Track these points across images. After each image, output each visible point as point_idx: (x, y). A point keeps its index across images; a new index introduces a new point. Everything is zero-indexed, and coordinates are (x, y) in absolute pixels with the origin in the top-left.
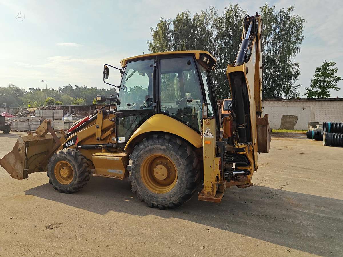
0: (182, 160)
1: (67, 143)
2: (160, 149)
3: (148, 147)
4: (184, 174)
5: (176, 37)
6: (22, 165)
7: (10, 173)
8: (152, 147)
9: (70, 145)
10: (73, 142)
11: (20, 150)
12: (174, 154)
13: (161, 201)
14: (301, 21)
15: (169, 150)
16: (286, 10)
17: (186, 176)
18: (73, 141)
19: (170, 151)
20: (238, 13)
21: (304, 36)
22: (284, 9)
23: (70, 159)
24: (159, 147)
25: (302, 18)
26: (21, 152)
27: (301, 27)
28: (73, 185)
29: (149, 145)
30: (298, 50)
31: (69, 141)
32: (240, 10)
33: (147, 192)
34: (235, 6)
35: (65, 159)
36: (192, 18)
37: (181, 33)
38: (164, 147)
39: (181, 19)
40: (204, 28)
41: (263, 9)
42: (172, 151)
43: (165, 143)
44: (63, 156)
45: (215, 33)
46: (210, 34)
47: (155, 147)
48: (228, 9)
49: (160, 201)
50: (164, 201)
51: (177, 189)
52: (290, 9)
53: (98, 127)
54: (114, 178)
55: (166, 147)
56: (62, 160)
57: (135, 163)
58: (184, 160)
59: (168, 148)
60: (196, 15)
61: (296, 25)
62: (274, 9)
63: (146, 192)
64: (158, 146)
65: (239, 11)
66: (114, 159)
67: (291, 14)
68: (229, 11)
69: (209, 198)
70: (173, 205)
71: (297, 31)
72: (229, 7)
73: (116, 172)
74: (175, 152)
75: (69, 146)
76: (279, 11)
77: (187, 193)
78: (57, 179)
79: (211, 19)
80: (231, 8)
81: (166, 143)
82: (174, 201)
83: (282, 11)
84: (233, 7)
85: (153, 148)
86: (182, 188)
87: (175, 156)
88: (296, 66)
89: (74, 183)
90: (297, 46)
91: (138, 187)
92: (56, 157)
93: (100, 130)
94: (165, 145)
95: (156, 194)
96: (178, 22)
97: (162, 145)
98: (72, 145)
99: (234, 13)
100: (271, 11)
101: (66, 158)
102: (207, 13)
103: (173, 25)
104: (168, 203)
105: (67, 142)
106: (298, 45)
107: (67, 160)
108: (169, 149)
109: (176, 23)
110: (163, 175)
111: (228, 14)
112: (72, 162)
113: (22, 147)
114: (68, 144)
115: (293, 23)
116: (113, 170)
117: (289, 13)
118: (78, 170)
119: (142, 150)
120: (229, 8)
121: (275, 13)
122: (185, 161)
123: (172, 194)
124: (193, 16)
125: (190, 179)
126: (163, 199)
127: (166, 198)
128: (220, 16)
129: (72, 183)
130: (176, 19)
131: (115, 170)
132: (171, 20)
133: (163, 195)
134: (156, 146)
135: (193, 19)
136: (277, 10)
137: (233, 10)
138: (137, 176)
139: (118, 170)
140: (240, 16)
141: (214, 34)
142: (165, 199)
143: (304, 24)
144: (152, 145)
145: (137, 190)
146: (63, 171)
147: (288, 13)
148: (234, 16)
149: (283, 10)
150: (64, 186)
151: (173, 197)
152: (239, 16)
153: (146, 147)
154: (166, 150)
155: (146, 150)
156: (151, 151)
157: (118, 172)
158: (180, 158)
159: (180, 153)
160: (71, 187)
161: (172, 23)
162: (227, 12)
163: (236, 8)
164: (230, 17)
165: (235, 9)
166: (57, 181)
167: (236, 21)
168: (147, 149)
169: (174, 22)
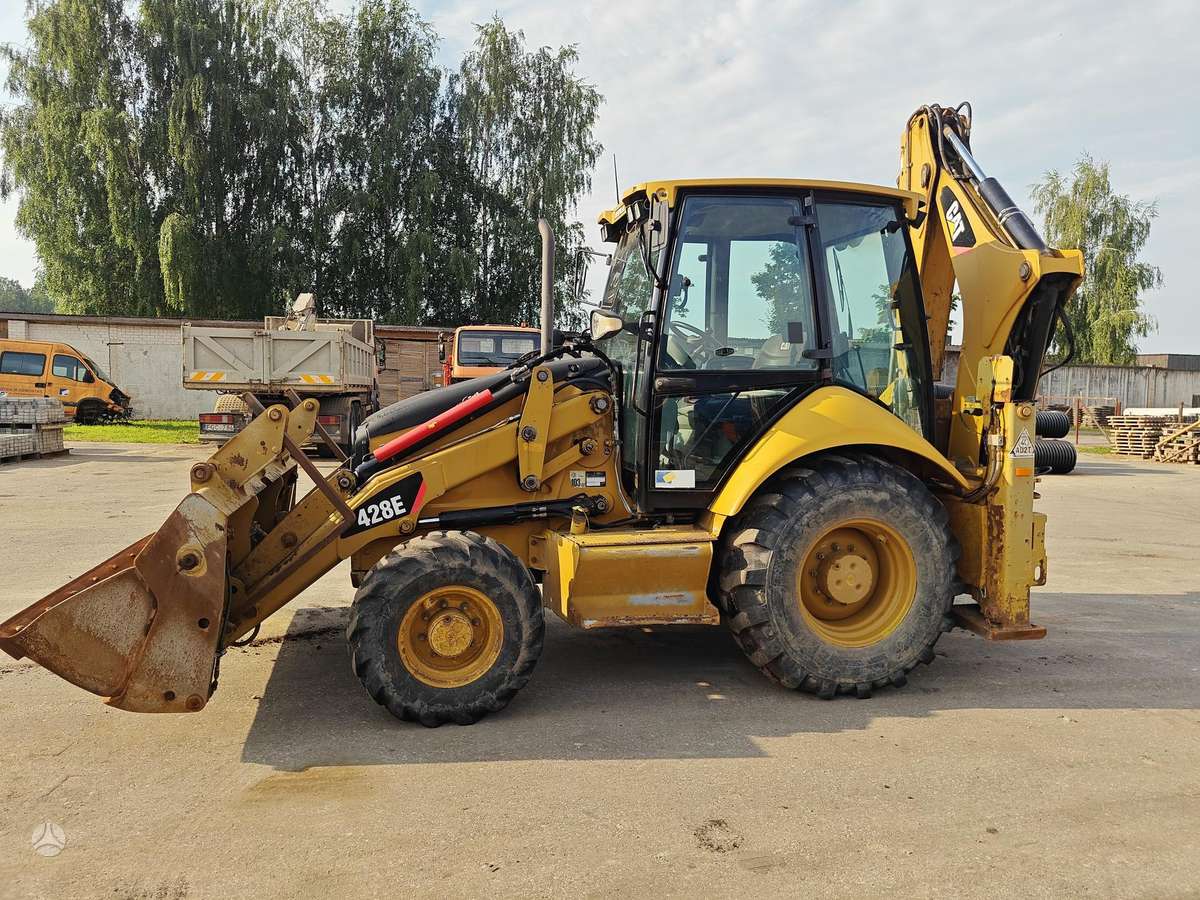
0: (936, 530)
1: (362, 512)
2: (869, 502)
3: (831, 497)
4: (942, 574)
6: (208, 637)
7: (102, 688)
8: (842, 497)
9: (380, 515)
10: (401, 504)
11: (190, 562)
12: (914, 513)
13: (869, 670)
14: (594, 99)
15: (898, 503)
16: (554, 54)
17: (945, 576)
18: (399, 497)
19: (903, 507)
21: (601, 146)
22: (549, 48)
23: (492, 575)
25: (597, 91)
26: (201, 571)
27: (590, 116)
28: (501, 681)
29: (834, 492)
30: (586, 185)
31: (376, 499)
33: (820, 649)
35: (465, 577)
38: (884, 495)
41: (486, 33)
42: (907, 507)
43: (886, 483)
44: (455, 563)
47: (853, 499)
49: (867, 672)
50: (879, 669)
51: (919, 623)
52: (564, 54)
53: (530, 436)
54: (679, 621)
55: (890, 494)
56: (449, 584)
57: (781, 557)
58: (941, 529)
59: (895, 497)
61: (580, 107)
62: (521, 43)
63: (819, 652)
64: (863, 494)
65: (408, 17)
66: (679, 552)
67: (569, 69)
68: (372, 8)
69: (1020, 630)
71: (581, 126)
73: (667, 602)
74: (915, 506)
75: (375, 520)
76: (536, 52)
78: (412, 672)
81: (889, 480)
83: (544, 56)
85: (849, 501)
86: (933, 617)
87: (917, 519)
88: (577, 235)
89: (509, 671)
90: (584, 173)
91: (791, 637)
92: (414, 574)
93: (539, 447)
94: (884, 489)
95: (850, 652)
97: (876, 490)
98: (391, 515)
99: (389, 20)
100: (510, 45)
101: (473, 573)
104: (891, 670)
105: (365, 505)
106: (587, 171)
107: (477, 581)
108: (900, 500)
110: (858, 587)
111: (367, 17)
112: (500, 585)
113: (209, 549)
114: (370, 516)
115: (572, 101)
116: (652, 596)
117: (562, 67)
118: (529, 614)
119: (808, 510)
121: (525, 55)
123: (902, 640)
125: (955, 585)
126: (876, 662)
127: (883, 657)
129: (498, 671)
131: (659, 594)
133: (872, 649)
134: (856, 493)
136: (528, 49)
138: (786, 603)
139: (673, 594)
142: (883, 661)
143: (600, 110)
144: (844, 490)
145: (789, 651)
146: (446, 630)
147: (559, 64)
148: (390, 30)
149: (546, 50)
150: (449, 696)
151: (907, 648)
153: (823, 499)
154: (890, 503)
155: (822, 509)
156: (837, 509)
157: (674, 602)
158: (931, 526)
159: (929, 510)
160: (491, 691)
162: (366, 10)
164: (375, 30)
165: (392, 6)
166: (412, 677)
168: (826, 506)
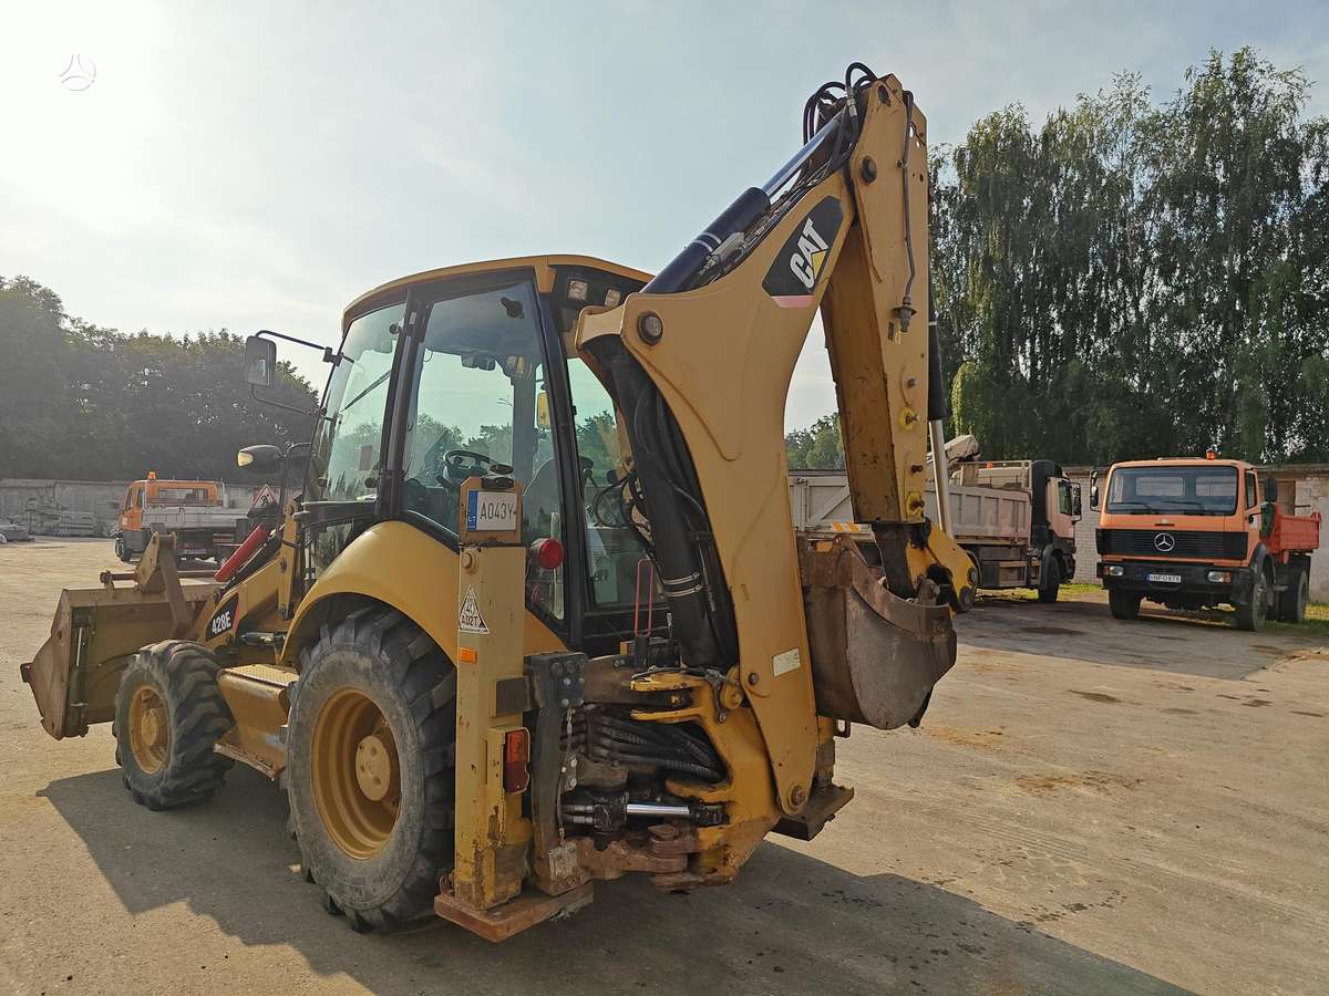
0: (412, 724)
1: (214, 622)
2: (356, 669)
5: (966, 213)
7: (42, 711)
9: (220, 626)
10: (229, 619)
11: (61, 635)
12: (391, 693)
13: (351, 892)
15: (378, 675)
18: (229, 613)
19: (382, 681)
20: (1251, 87)
24: (354, 661)
28: (163, 779)
31: (220, 612)
32: (1262, 72)
34: (1238, 58)
36: (1036, 130)
37: (983, 193)
38: (367, 663)
39: (987, 141)
40: (1094, 165)
42: (385, 683)
43: (372, 646)
45: (1143, 179)
46: (1120, 186)
47: (343, 661)
48: (1204, 75)
50: (358, 895)
51: (394, 851)
53: (284, 568)
55: (373, 661)
58: (418, 723)
59: (377, 667)
60: (1056, 116)
64: (352, 656)
65: (1257, 75)
66: (264, 694)
68: (1206, 82)
70: (382, 917)
72: (1208, 63)
74: (393, 686)
75: (219, 630)
77: (421, 871)
78: (134, 751)
79: (1121, 125)
80: (1218, 67)
81: (375, 643)
82: (383, 901)
84: (1227, 65)
85: (340, 664)
86: (406, 848)
87: (394, 702)
89: (166, 772)
93: (288, 577)
94: (369, 653)
96: (974, 153)
97: (361, 654)
98: (225, 628)
102: (1103, 103)
103: (954, 169)
104: (369, 903)
105: (215, 617)
108: (380, 672)
109: (968, 157)
110: (377, 781)
111: (1200, 95)
113: (66, 626)
114: (217, 626)
116: (275, 738)
120: (1206, 71)
122: (420, 731)
124: (1046, 123)
125: (432, 810)
126: (356, 885)
127: (363, 881)
128: (1163, 111)
129: (162, 770)
130: (964, 143)
132: (945, 149)
134: (347, 654)
135: (1039, 134)
137: (1228, 74)
140: (1263, 98)
141: (1136, 186)
142: (361, 886)
144: (339, 648)
146: (147, 721)
148: (1232, 98)
150: (145, 780)
151: (381, 880)
152: (1256, 97)
154: (371, 673)
155: (323, 668)
158: (406, 715)
160: (158, 784)
161: (950, 159)
162: (1198, 87)
163: (1242, 63)
164: (1210, 106)
165: (1235, 69)
167: (1242, 120)
168: (326, 665)
169: (960, 158)
